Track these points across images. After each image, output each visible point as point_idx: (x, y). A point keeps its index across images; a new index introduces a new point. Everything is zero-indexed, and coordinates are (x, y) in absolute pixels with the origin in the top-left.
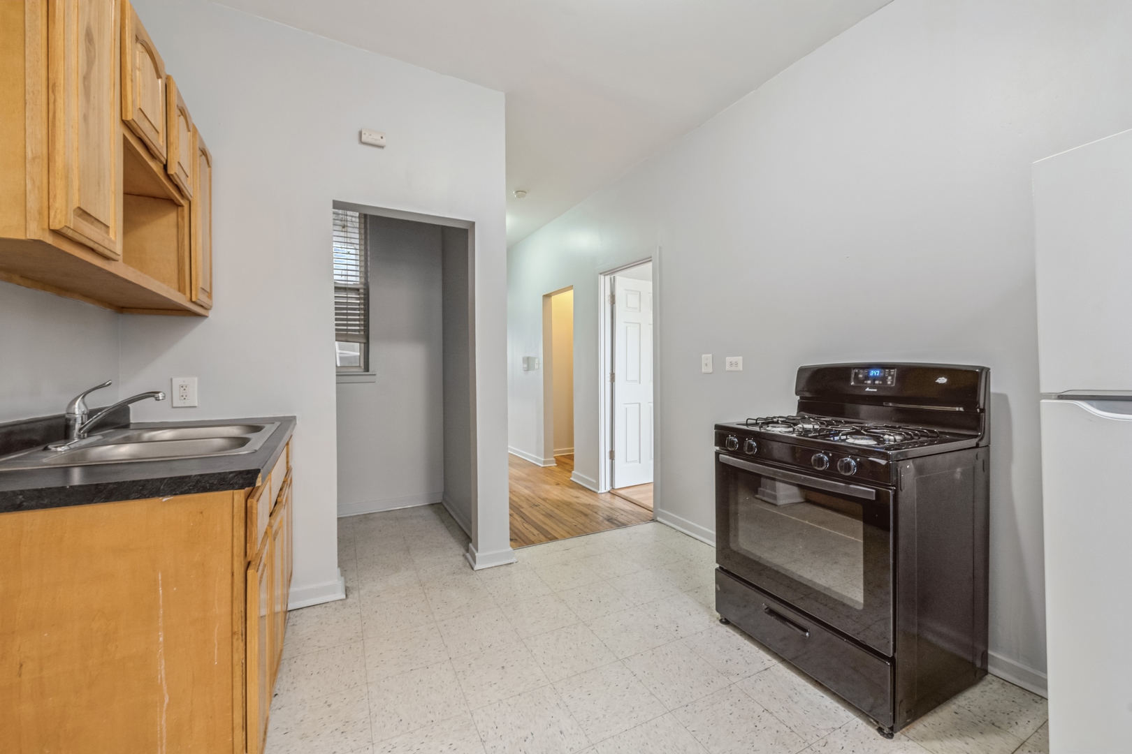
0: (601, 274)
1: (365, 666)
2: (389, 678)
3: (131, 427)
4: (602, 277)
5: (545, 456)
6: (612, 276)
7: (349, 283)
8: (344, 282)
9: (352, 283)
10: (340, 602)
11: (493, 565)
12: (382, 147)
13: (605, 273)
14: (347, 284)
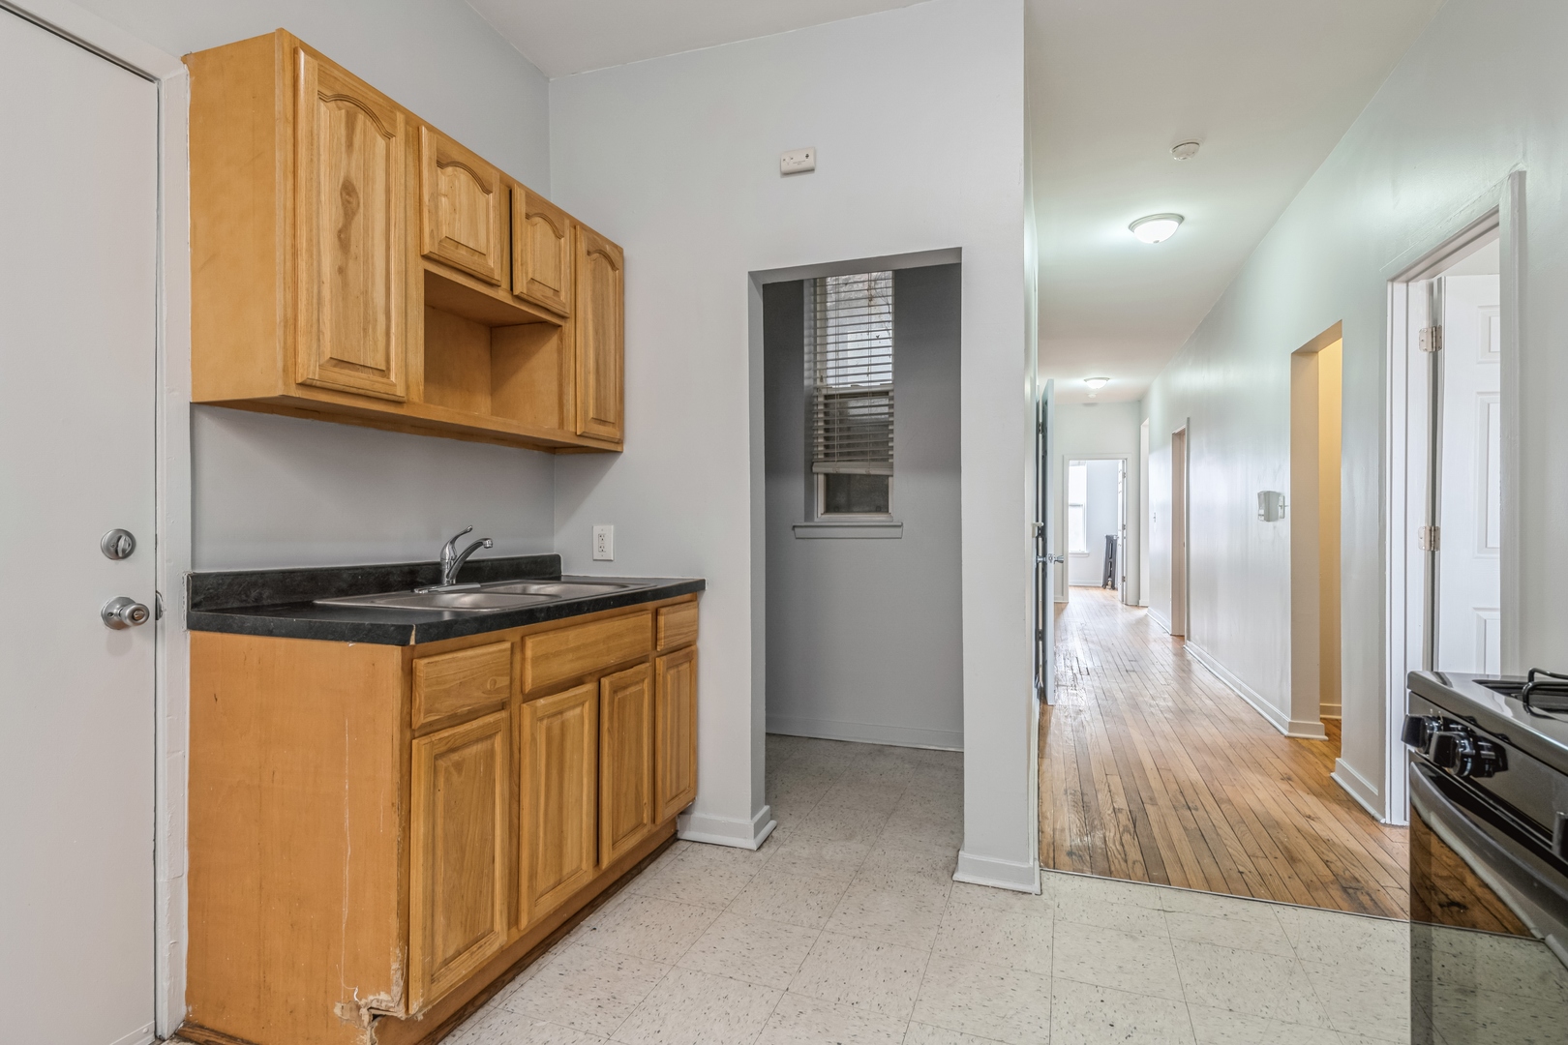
0: (1393, 280)
1: (693, 944)
2: (700, 973)
3: (563, 579)
4: (1399, 288)
5: (1295, 712)
6: (1435, 280)
7: (873, 384)
8: (867, 384)
9: (878, 384)
10: (748, 853)
11: (991, 883)
12: (811, 170)
13: (1405, 275)
14: (871, 387)
